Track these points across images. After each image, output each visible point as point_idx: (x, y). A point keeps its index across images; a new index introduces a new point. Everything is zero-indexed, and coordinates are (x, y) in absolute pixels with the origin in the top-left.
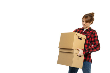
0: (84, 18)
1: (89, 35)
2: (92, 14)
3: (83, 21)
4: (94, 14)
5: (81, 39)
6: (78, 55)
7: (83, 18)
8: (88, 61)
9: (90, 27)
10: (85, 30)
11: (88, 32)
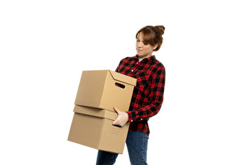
0: (141, 33)
1: (149, 72)
2: (160, 28)
3: (138, 41)
4: (164, 28)
5: (123, 86)
6: (114, 123)
7: (139, 32)
8: (142, 131)
9: (152, 55)
10: (140, 60)
11: (147, 66)
